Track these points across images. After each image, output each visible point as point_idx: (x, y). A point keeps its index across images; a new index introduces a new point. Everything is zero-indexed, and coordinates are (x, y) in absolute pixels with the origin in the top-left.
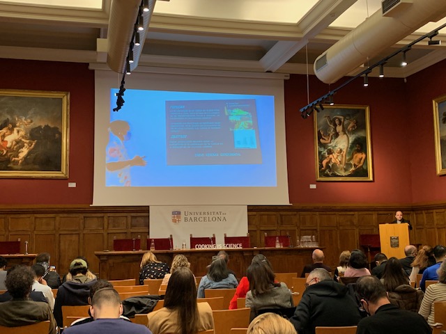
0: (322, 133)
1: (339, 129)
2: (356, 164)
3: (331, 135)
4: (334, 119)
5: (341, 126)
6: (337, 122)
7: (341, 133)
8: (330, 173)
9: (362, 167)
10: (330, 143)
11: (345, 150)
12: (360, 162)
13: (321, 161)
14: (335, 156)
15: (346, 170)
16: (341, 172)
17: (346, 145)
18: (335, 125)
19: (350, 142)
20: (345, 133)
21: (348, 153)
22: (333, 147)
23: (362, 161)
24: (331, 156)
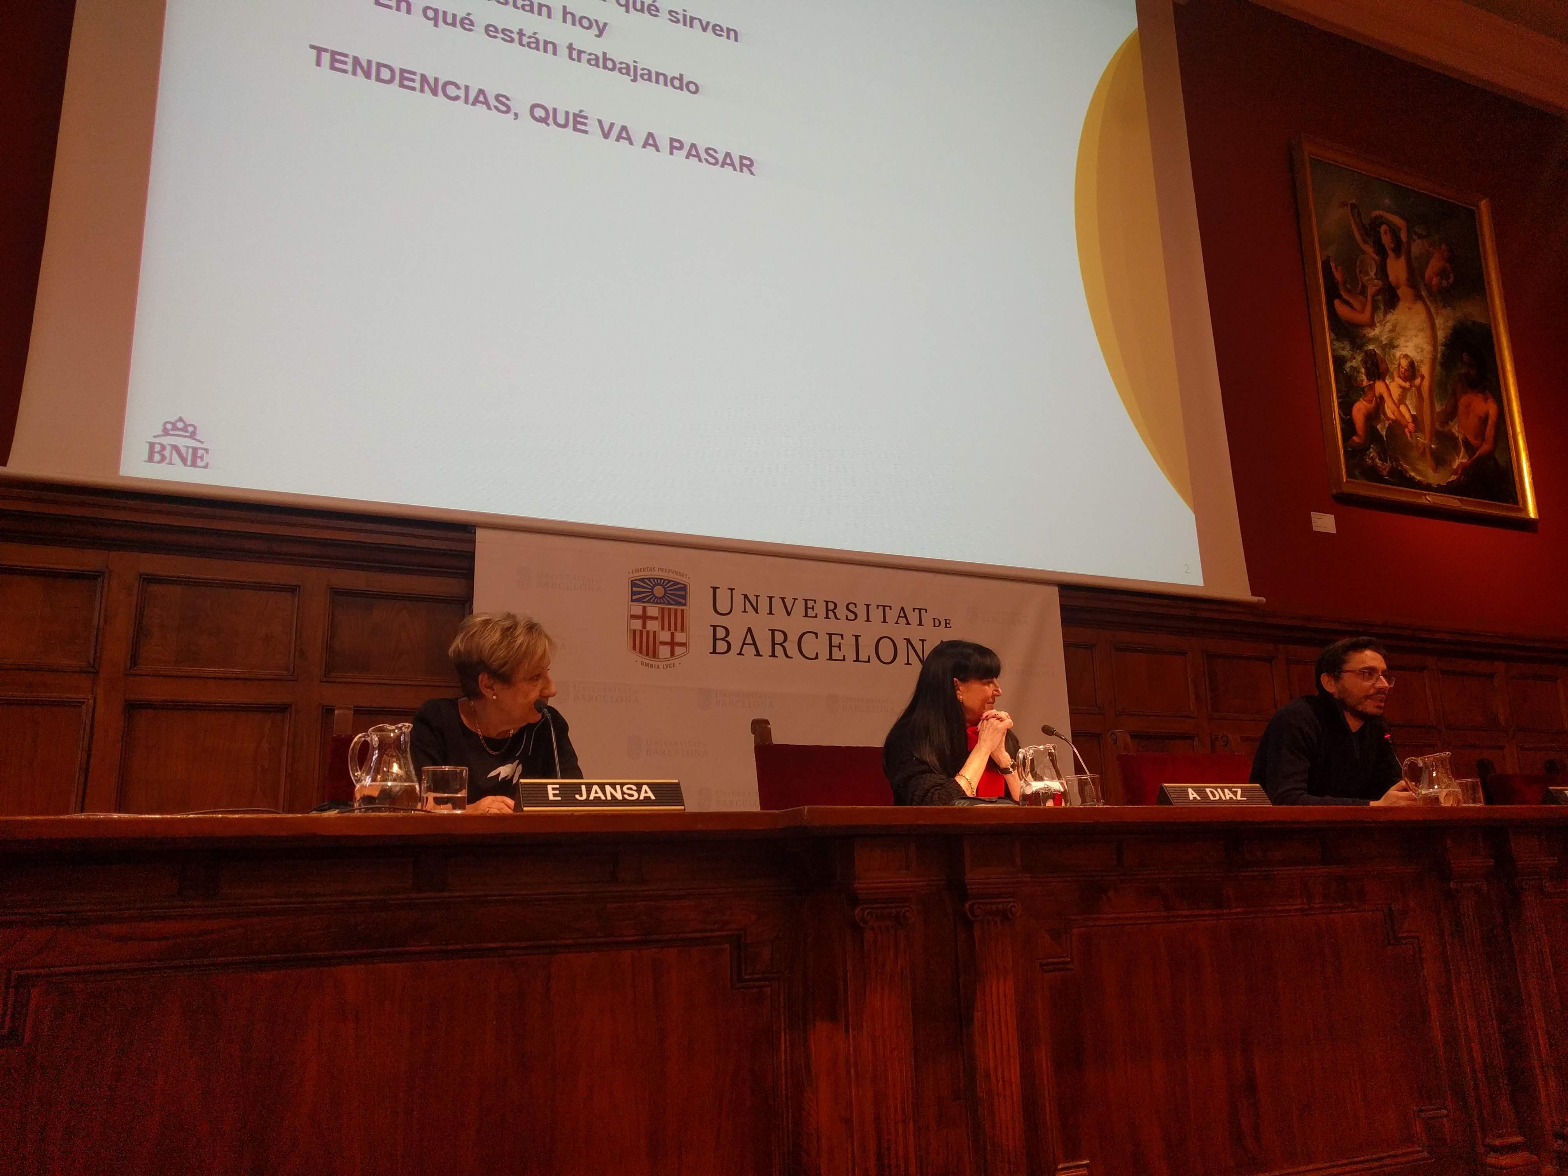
0: (1338, 276)
1: (1397, 269)
2: (1471, 439)
3: (1371, 290)
4: (1377, 223)
5: (1403, 259)
6: (1386, 240)
7: (1404, 291)
8: (1383, 466)
9: (1490, 455)
10: (1372, 325)
11: (1425, 370)
12: (1480, 434)
13: (1346, 407)
14: (1396, 392)
15: (1440, 461)
16: (1421, 467)
17: (1428, 348)
18: (1381, 251)
19: (1441, 335)
20: (1418, 297)
21: (1440, 386)
22: (1383, 348)
23: (1490, 431)
24: (1379, 387)
